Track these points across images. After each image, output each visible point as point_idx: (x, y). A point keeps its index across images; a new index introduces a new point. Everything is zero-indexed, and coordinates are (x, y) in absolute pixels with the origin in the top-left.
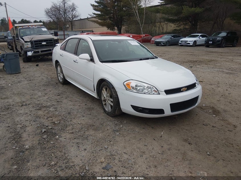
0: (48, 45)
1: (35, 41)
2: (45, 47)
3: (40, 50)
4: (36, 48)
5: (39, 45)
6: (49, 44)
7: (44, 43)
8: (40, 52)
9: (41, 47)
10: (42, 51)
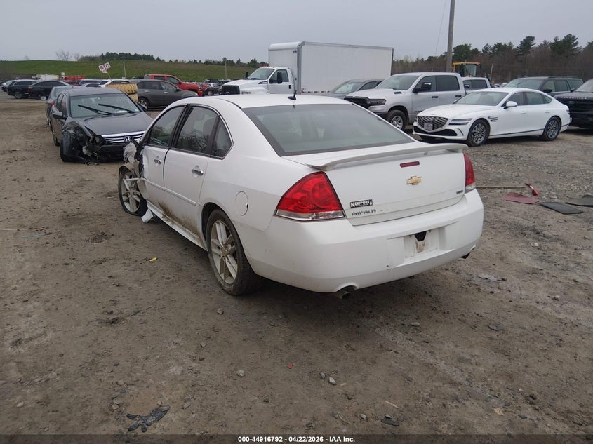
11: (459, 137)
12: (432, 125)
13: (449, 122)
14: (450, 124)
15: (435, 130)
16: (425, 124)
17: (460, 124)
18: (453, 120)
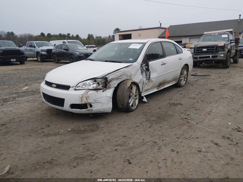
0: (208, 52)
1: (197, 48)
2: (204, 53)
3: (198, 56)
4: (197, 54)
5: (200, 51)
6: (210, 51)
7: (205, 50)
8: (198, 58)
9: (200, 54)
10: (200, 58)
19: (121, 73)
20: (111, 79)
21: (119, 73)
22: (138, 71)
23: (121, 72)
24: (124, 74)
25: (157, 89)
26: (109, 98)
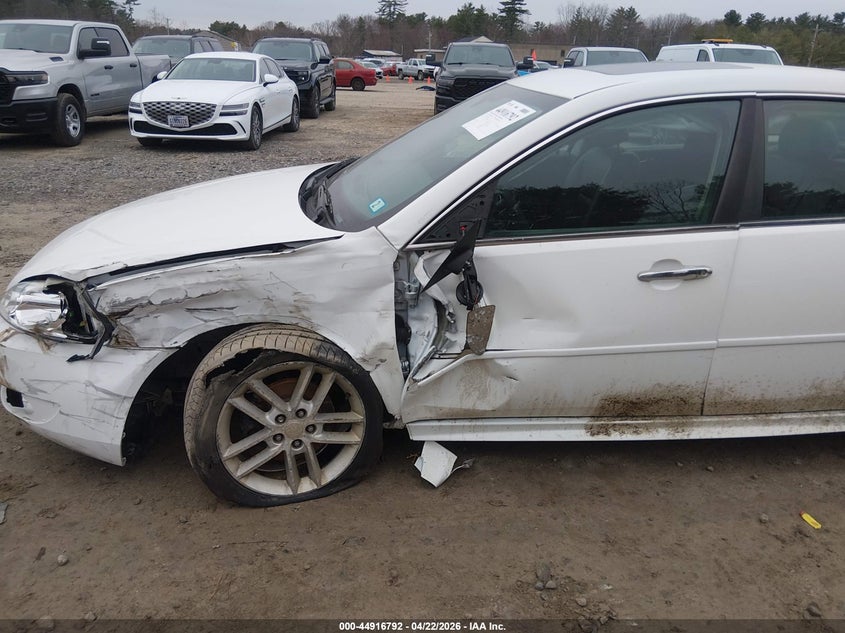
11: (241, 136)
12: (186, 117)
13: (218, 110)
14: (222, 115)
15: (194, 127)
16: (170, 117)
17: (235, 114)
18: (224, 107)
19: (209, 283)
20: (129, 301)
21: (191, 280)
22: (371, 286)
23: (211, 278)
24: (240, 290)
25: (589, 429)
26: (107, 397)
